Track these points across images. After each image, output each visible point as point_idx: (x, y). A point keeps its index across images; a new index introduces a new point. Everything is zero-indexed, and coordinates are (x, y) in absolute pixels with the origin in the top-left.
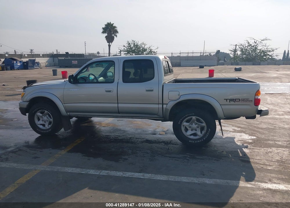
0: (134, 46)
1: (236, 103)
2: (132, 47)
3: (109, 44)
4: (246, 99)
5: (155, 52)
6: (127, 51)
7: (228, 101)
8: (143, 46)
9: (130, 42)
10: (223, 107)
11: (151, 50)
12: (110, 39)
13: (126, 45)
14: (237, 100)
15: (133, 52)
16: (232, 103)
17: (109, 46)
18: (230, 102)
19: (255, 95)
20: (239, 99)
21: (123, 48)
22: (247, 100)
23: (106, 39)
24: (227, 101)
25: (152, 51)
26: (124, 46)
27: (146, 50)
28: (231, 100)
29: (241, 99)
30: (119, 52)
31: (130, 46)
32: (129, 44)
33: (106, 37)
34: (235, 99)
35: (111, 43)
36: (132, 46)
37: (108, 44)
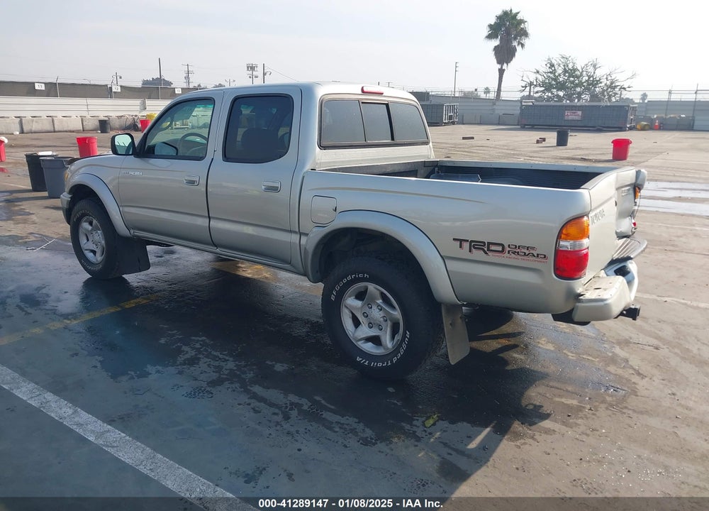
0: (565, 71)
1: (492, 257)
2: (560, 75)
3: (502, 67)
4: (524, 247)
5: (624, 88)
6: (543, 84)
7: (466, 245)
8: (591, 69)
9: (553, 61)
10: (453, 266)
11: (612, 83)
12: (504, 54)
13: (544, 69)
14: (493, 248)
15: (561, 86)
16: (478, 255)
17: (501, 72)
18: (470, 251)
19: (559, 237)
20: (502, 245)
21: (532, 78)
22: (527, 252)
23: (496, 54)
24: (461, 247)
25: (617, 84)
26: (538, 72)
27: (599, 81)
28: (476, 245)
29: (506, 246)
30: (523, 87)
31: (553, 72)
32: (552, 65)
33: (496, 49)
34: (489, 244)
35: (505, 65)
36: (560, 71)
37: (499, 66)
